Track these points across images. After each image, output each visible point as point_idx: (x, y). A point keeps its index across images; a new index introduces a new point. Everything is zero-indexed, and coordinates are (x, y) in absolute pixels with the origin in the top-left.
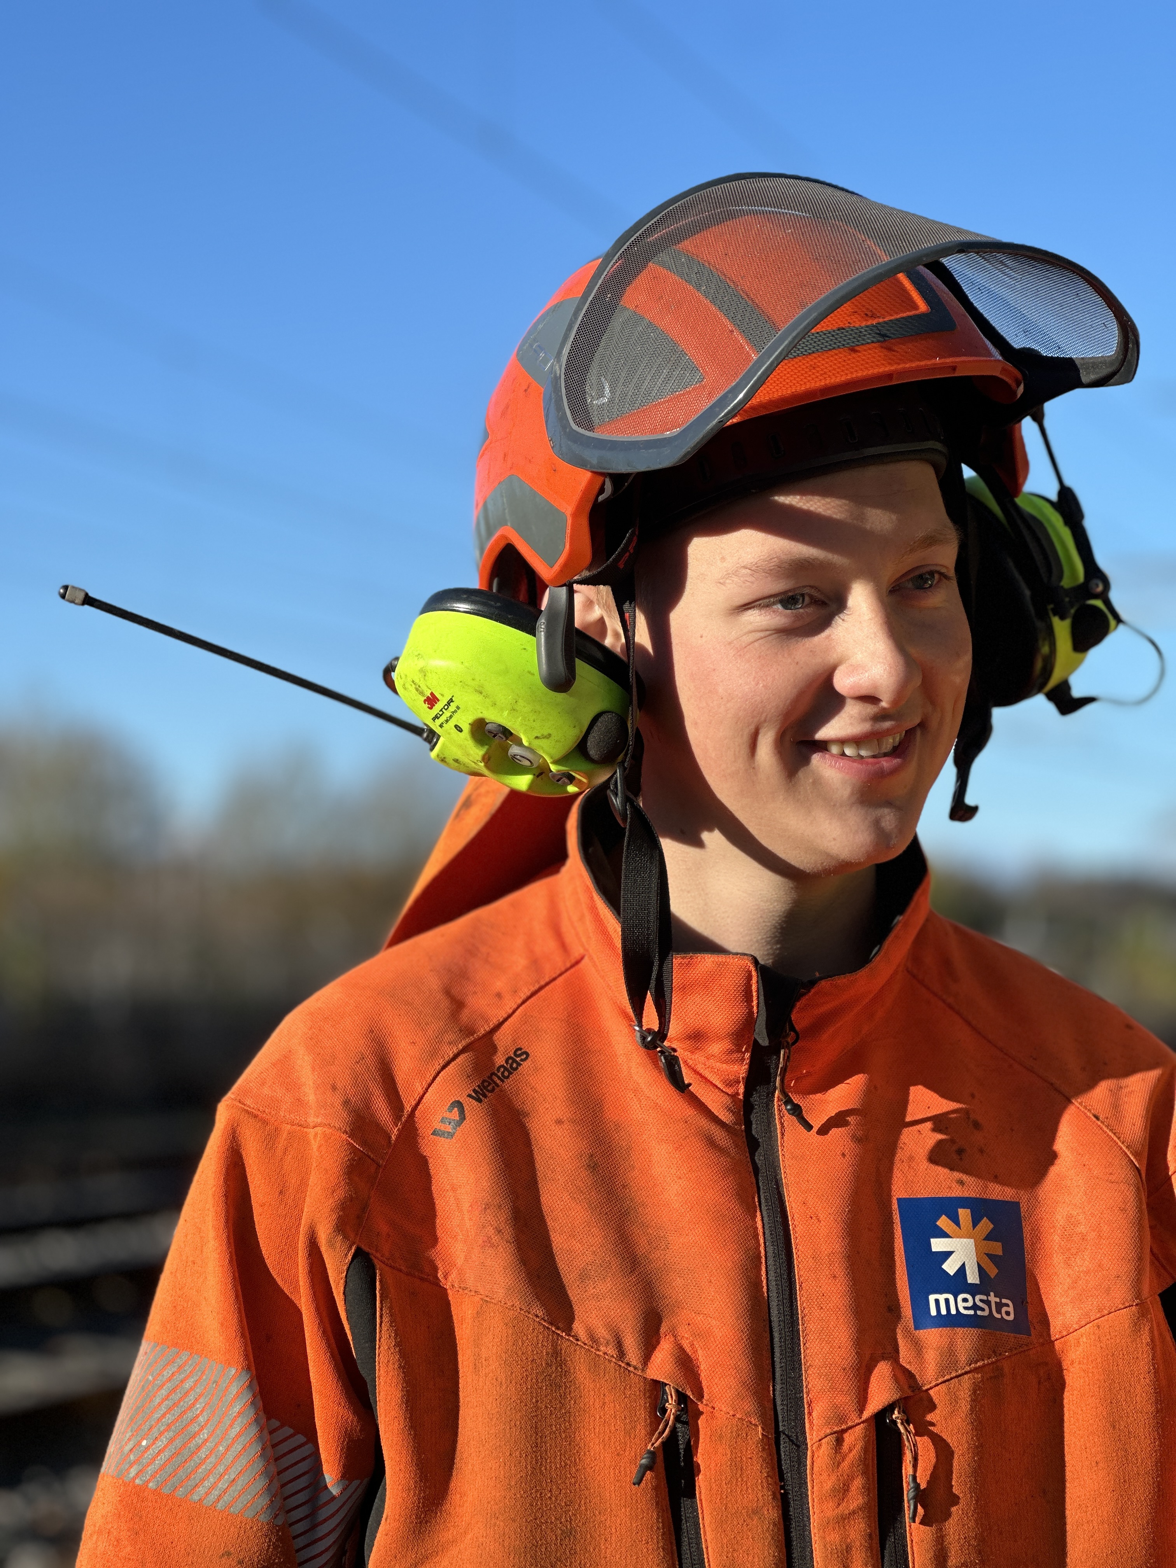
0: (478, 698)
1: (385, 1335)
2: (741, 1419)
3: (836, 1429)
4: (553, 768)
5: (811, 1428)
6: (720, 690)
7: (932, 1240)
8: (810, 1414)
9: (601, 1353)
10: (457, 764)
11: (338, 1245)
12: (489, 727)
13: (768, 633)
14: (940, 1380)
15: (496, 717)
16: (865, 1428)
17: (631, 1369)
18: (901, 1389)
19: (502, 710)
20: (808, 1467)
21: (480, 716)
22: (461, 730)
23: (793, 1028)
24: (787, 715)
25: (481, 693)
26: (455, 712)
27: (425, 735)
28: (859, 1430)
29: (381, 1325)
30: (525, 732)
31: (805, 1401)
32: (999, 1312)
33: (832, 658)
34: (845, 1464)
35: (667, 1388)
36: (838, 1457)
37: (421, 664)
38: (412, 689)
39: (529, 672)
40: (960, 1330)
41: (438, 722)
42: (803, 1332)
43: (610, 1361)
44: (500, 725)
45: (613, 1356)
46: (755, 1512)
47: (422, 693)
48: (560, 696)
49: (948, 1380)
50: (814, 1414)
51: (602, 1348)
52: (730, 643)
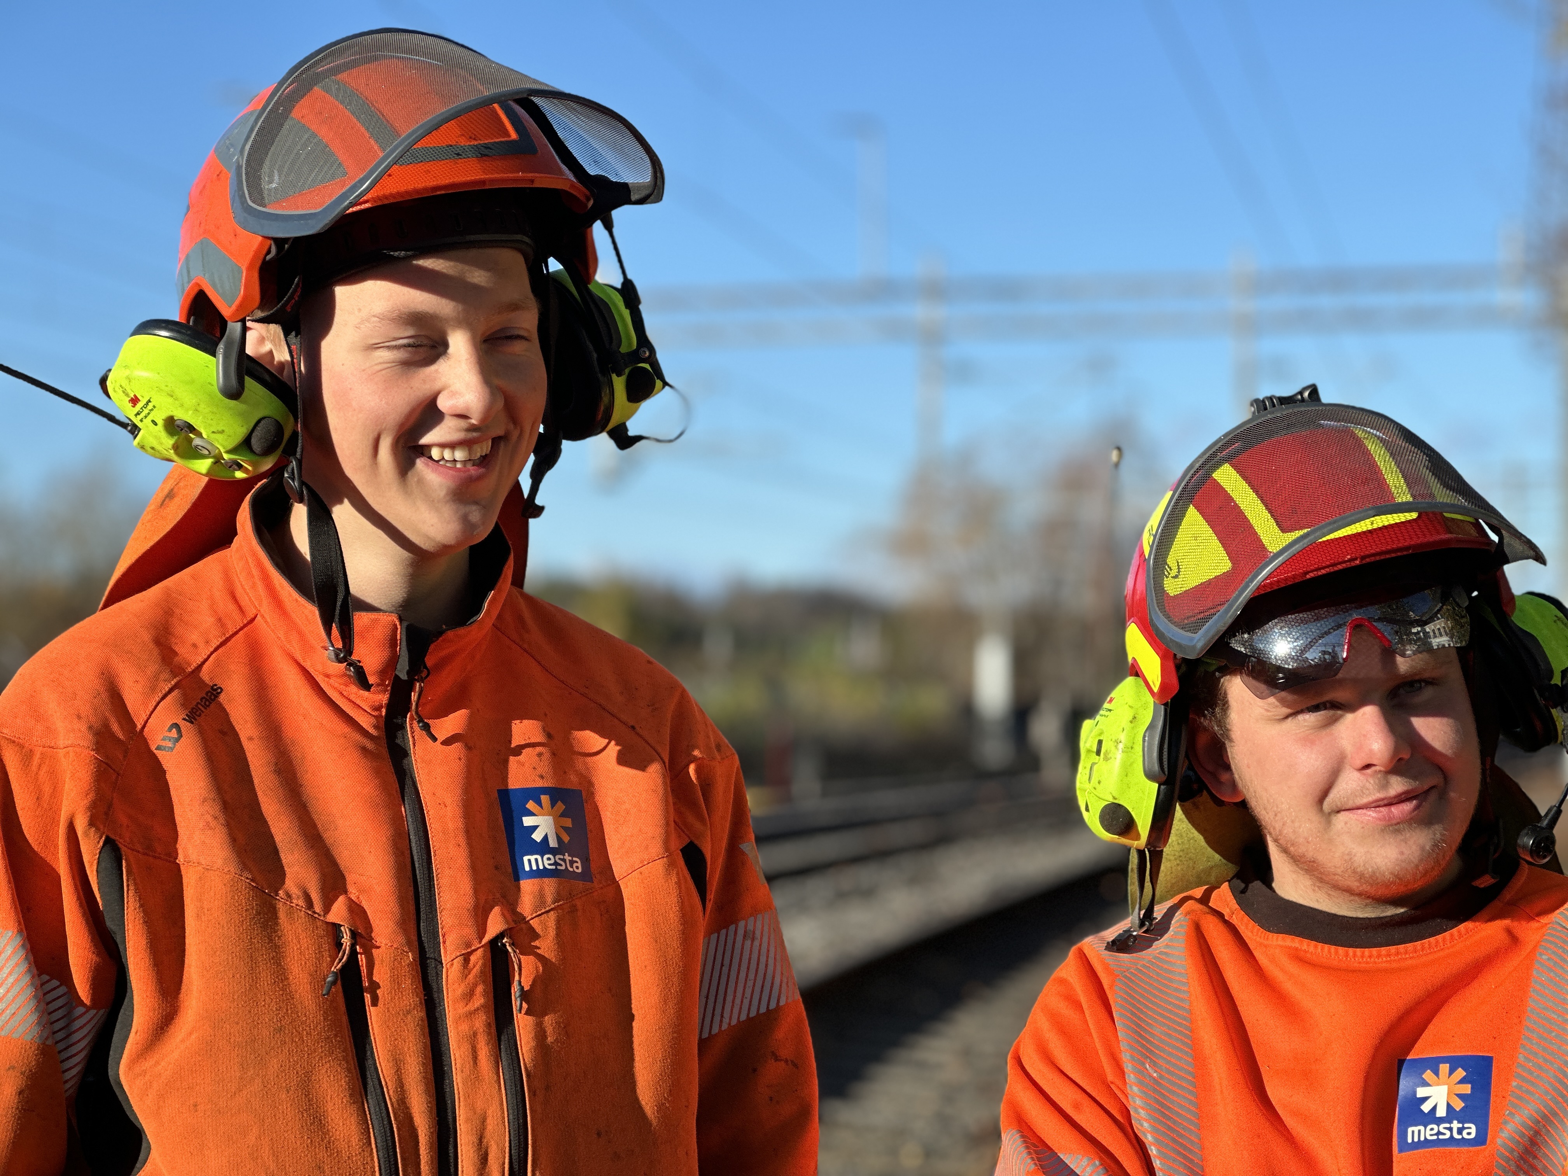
0: (170, 400)
1: (131, 900)
2: (397, 948)
3: (463, 952)
4: (226, 456)
5: (446, 952)
6: (354, 404)
7: (523, 818)
8: (444, 942)
9: (294, 905)
10: (153, 451)
11: (92, 835)
12: (178, 423)
13: (394, 364)
14: (534, 915)
15: (182, 415)
16: (484, 951)
17: (316, 916)
18: (507, 922)
19: (187, 410)
20: (444, 979)
21: (171, 414)
22: (156, 424)
23: (425, 667)
24: (402, 425)
25: (172, 396)
26: (152, 410)
27: (129, 428)
28: (479, 952)
29: (128, 893)
30: (205, 429)
31: (440, 934)
32: (572, 867)
33: (437, 386)
34: (471, 976)
35: (342, 928)
36: (466, 971)
37: (127, 372)
38: (120, 391)
39: (210, 383)
40: (546, 880)
41: (139, 417)
42: (438, 885)
43: (301, 911)
44: (186, 422)
45: (302, 907)
46: (409, 1012)
47: (127, 395)
48: (233, 403)
49: (540, 915)
50: (448, 943)
51: (294, 901)
52: (364, 370)
